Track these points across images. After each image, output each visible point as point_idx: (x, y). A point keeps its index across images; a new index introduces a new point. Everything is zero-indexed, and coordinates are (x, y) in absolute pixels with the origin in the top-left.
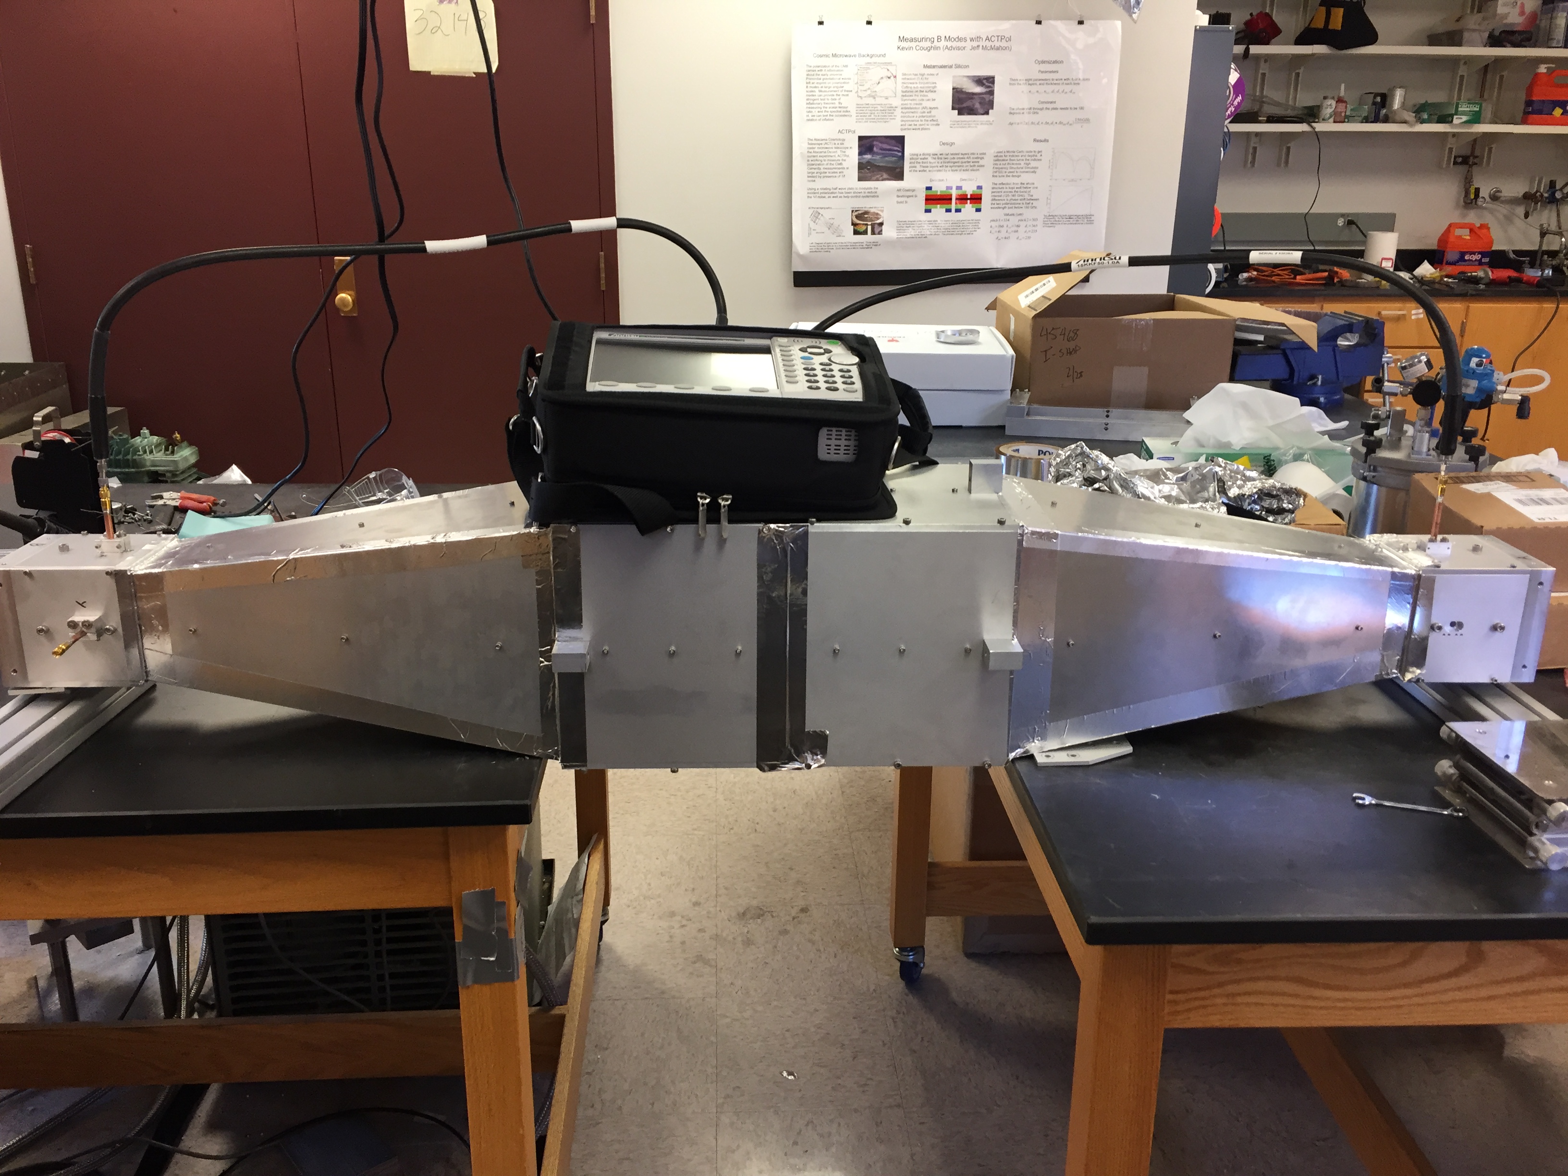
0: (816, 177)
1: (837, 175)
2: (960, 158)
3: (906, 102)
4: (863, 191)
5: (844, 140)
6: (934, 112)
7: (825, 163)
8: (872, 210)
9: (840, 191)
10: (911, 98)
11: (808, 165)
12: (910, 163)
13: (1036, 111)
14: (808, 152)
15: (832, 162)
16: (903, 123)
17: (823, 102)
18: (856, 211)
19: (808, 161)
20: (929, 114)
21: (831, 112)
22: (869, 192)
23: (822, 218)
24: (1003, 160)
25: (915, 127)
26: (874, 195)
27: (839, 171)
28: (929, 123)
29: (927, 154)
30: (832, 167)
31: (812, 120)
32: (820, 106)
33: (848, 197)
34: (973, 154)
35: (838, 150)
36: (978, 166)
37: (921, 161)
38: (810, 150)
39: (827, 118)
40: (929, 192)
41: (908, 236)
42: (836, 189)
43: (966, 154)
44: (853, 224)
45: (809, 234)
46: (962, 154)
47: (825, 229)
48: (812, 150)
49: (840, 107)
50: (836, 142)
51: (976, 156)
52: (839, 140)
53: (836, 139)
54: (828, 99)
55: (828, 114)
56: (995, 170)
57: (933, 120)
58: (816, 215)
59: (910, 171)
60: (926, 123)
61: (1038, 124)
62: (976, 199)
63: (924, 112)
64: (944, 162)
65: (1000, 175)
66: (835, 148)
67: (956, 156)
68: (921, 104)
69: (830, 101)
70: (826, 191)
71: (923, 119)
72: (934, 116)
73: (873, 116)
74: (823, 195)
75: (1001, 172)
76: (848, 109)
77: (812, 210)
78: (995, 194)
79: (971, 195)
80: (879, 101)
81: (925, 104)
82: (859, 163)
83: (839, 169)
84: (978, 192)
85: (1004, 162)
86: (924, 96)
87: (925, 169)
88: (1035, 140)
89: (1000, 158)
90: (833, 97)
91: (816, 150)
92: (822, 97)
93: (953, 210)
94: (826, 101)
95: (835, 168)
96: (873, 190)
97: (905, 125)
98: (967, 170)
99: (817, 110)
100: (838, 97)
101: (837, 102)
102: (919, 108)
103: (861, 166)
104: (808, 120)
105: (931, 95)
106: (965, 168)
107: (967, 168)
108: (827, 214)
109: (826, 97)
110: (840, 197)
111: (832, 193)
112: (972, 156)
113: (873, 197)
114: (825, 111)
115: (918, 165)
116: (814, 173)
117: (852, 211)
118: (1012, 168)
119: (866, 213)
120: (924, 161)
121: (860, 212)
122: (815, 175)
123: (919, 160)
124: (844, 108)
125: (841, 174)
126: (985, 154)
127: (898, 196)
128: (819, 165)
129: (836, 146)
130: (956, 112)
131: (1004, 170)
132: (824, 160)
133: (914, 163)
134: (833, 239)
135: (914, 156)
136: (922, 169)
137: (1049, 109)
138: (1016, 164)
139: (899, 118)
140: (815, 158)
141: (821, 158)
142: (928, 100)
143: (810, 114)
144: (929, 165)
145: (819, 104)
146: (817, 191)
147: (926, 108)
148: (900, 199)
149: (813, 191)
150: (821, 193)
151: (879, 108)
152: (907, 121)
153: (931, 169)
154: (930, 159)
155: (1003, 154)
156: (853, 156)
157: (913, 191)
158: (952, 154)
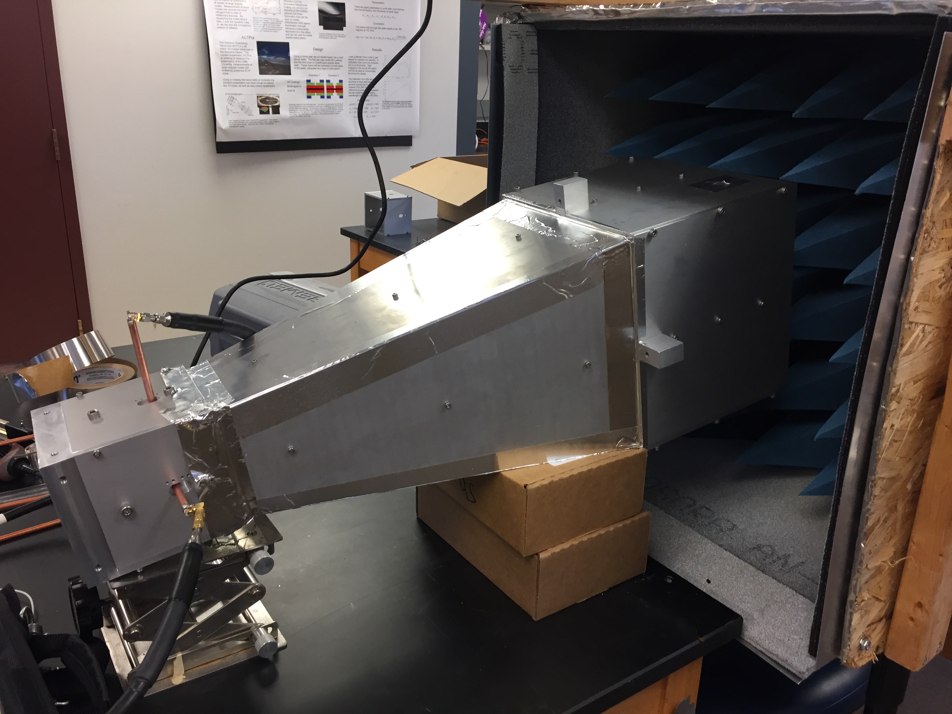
0: (228, 71)
1: (244, 69)
2: (327, 60)
3: (288, 18)
4: (264, 82)
5: (246, 44)
6: (307, 26)
7: (235, 60)
8: (271, 96)
9: (248, 82)
10: (291, 15)
11: (222, 61)
12: (295, 62)
13: (372, 29)
14: (221, 52)
15: (240, 60)
16: (287, 33)
17: (228, 14)
18: (260, 96)
19: (222, 58)
20: (304, 28)
21: (235, 22)
22: (268, 83)
23: (236, 102)
24: (354, 63)
25: (295, 37)
26: (271, 85)
27: (245, 66)
28: (305, 34)
29: (306, 57)
30: (239, 63)
31: (221, 28)
32: (226, 17)
33: (253, 86)
34: (336, 57)
35: (244, 51)
36: (339, 66)
37: (302, 61)
38: (222, 51)
39: (233, 27)
40: (309, 84)
41: (298, 115)
42: (244, 80)
43: (331, 57)
44: (259, 106)
45: (228, 114)
46: (328, 57)
47: (239, 110)
48: (224, 51)
49: (241, 19)
50: (241, 45)
51: (337, 59)
52: (243, 43)
53: (241, 43)
54: (232, 13)
55: (234, 23)
56: (350, 69)
57: (307, 32)
58: (231, 99)
59: (295, 68)
60: (303, 34)
61: (374, 38)
62: (339, 89)
63: (301, 26)
64: (318, 63)
65: (353, 72)
66: (241, 49)
67: (324, 59)
68: (298, 20)
69: (233, 14)
70: (237, 81)
71: (300, 31)
72: (308, 29)
73: (265, 27)
74: (236, 84)
75: (353, 71)
76: (247, 21)
77: (228, 96)
78: (351, 86)
79: (336, 86)
80: (269, 16)
81: (301, 20)
82: (259, 61)
83: (245, 65)
84: (340, 84)
85: (355, 64)
86: (300, 14)
87: (305, 67)
88: (373, 49)
89: (352, 61)
90: (236, 12)
91: (227, 50)
92: (227, 11)
93: (326, 97)
94: (231, 14)
95: (242, 65)
96: (271, 82)
97: (288, 35)
98: (332, 69)
99: (225, 20)
100: (239, 12)
101: (238, 15)
102: (297, 23)
103: (261, 63)
104: (218, 28)
105: (304, 14)
106: (331, 67)
107: (333, 67)
108: (239, 99)
109: (230, 11)
110: (248, 86)
111: (242, 83)
112: (334, 59)
113: (272, 86)
114: (230, 22)
115: (300, 64)
116: (227, 68)
117: (258, 97)
118: (360, 68)
119: (267, 98)
120: (304, 61)
121: (263, 97)
122: (227, 69)
123: (300, 61)
124: (244, 19)
125: (247, 69)
126: (342, 58)
127: (288, 86)
128: (230, 61)
129: (241, 48)
130: (322, 27)
131: (355, 70)
132: (234, 59)
133: (297, 62)
134: (247, 118)
135: (297, 58)
136: (303, 67)
137: (380, 28)
138: (363, 66)
139: (284, 30)
140: (227, 57)
141: (231, 57)
142: (303, 17)
143: (220, 23)
144: (307, 64)
145: (225, 16)
146: (230, 81)
147: (301, 23)
148: (290, 88)
149: (227, 81)
150: (234, 83)
151: (270, 21)
152: (290, 32)
153: (309, 67)
154: (307, 60)
155: (354, 58)
156: (254, 56)
157: (298, 82)
158: (322, 57)
